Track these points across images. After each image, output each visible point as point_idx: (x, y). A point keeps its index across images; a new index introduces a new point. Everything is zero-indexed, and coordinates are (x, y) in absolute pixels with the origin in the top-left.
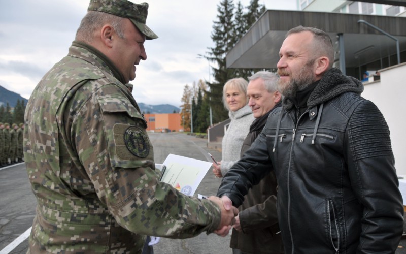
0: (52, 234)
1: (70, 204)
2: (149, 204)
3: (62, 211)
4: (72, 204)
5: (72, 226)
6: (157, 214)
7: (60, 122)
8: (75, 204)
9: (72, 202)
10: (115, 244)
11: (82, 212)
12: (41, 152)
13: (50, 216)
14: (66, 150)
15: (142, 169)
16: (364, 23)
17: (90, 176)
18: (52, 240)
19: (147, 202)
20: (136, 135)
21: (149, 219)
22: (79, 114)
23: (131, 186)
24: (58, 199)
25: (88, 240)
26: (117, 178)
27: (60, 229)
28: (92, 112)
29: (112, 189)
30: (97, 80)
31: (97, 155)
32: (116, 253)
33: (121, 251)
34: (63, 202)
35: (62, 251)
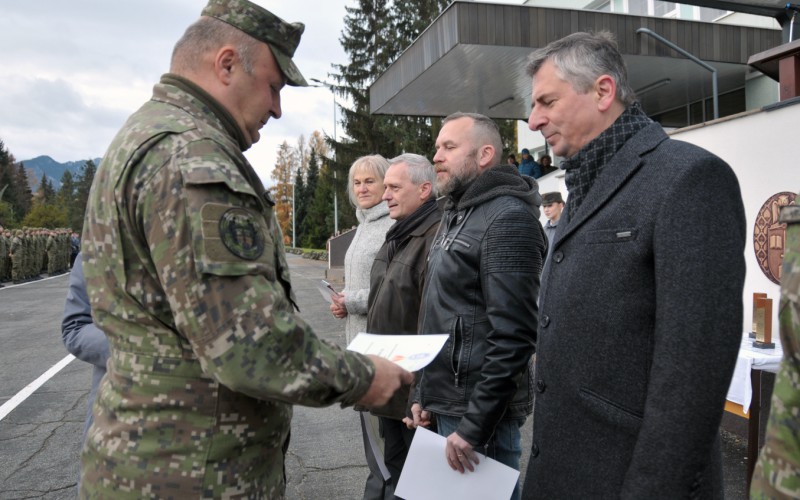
0: (125, 393)
1: (153, 343)
2: (256, 337)
3: (140, 353)
4: (156, 342)
5: (156, 379)
6: (268, 357)
7: (120, 200)
8: (161, 343)
9: (157, 339)
10: (228, 416)
11: (172, 355)
12: (101, 254)
13: (123, 364)
14: (133, 248)
15: (249, 278)
16: (649, 34)
17: (165, 288)
18: (125, 401)
19: (254, 333)
20: (241, 222)
21: (254, 362)
22: (147, 186)
23: (228, 307)
24: (135, 335)
25: (182, 403)
26: (205, 292)
27: (137, 383)
28: (169, 184)
29: (195, 310)
30: (181, 133)
31: (175, 253)
32: (230, 431)
33: (239, 430)
34: (141, 338)
35: (140, 420)
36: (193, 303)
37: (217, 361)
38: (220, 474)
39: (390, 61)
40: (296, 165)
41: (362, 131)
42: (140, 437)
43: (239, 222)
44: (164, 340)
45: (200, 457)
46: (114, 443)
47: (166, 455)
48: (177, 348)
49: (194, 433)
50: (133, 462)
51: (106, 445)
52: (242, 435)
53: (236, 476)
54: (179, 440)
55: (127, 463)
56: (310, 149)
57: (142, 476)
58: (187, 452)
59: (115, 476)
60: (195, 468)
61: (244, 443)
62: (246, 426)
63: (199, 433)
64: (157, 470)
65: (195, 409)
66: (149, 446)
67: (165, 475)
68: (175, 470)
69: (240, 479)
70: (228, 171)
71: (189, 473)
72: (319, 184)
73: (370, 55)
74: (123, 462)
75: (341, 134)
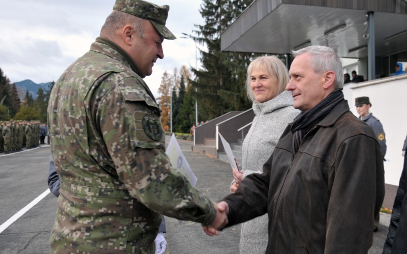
0: (82, 208)
1: (97, 181)
3: (91, 186)
4: (99, 181)
5: (100, 200)
7: (87, 107)
8: (102, 181)
9: (100, 179)
10: (137, 218)
12: (70, 134)
13: (80, 192)
14: (92, 131)
15: (157, 150)
19: (160, 177)
22: (104, 101)
23: (148, 163)
24: (87, 177)
25: (115, 212)
26: (136, 156)
27: (90, 202)
28: (116, 100)
29: (131, 165)
30: (119, 73)
31: (120, 136)
32: (138, 226)
33: (142, 225)
34: (91, 179)
35: (91, 221)
36: (130, 162)
37: (141, 191)
38: (134, 248)
39: (229, 23)
40: (172, 85)
41: (212, 64)
42: (92, 230)
43: (151, 121)
44: (104, 180)
45: (124, 239)
46: (76, 234)
47: (106, 239)
48: (111, 184)
49: (120, 227)
50: (89, 243)
51: (72, 235)
52: (144, 228)
53: (141, 248)
54: (113, 231)
55: (85, 244)
56: (180, 76)
57: (94, 250)
58: (117, 237)
59: (78, 251)
60: (121, 245)
61: (145, 232)
62: (145, 223)
63: (123, 227)
64: (102, 247)
65: (121, 215)
66: (97, 234)
67: (106, 249)
68: (111, 246)
69: (143, 250)
70: (144, 94)
71: (118, 248)
72: (185, 96)
73: (217, 19)
74: (83, 244)
75: (200, 66)
